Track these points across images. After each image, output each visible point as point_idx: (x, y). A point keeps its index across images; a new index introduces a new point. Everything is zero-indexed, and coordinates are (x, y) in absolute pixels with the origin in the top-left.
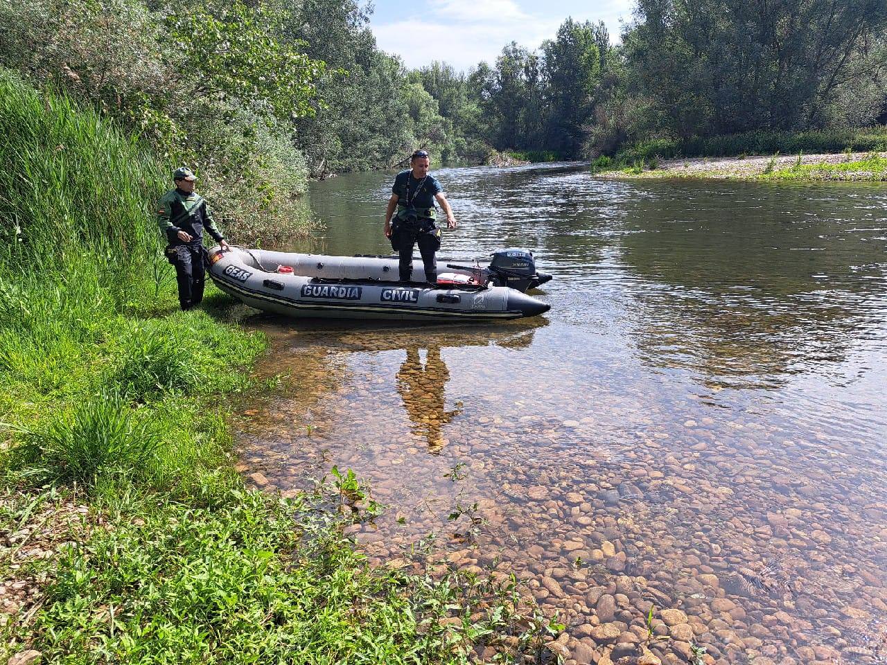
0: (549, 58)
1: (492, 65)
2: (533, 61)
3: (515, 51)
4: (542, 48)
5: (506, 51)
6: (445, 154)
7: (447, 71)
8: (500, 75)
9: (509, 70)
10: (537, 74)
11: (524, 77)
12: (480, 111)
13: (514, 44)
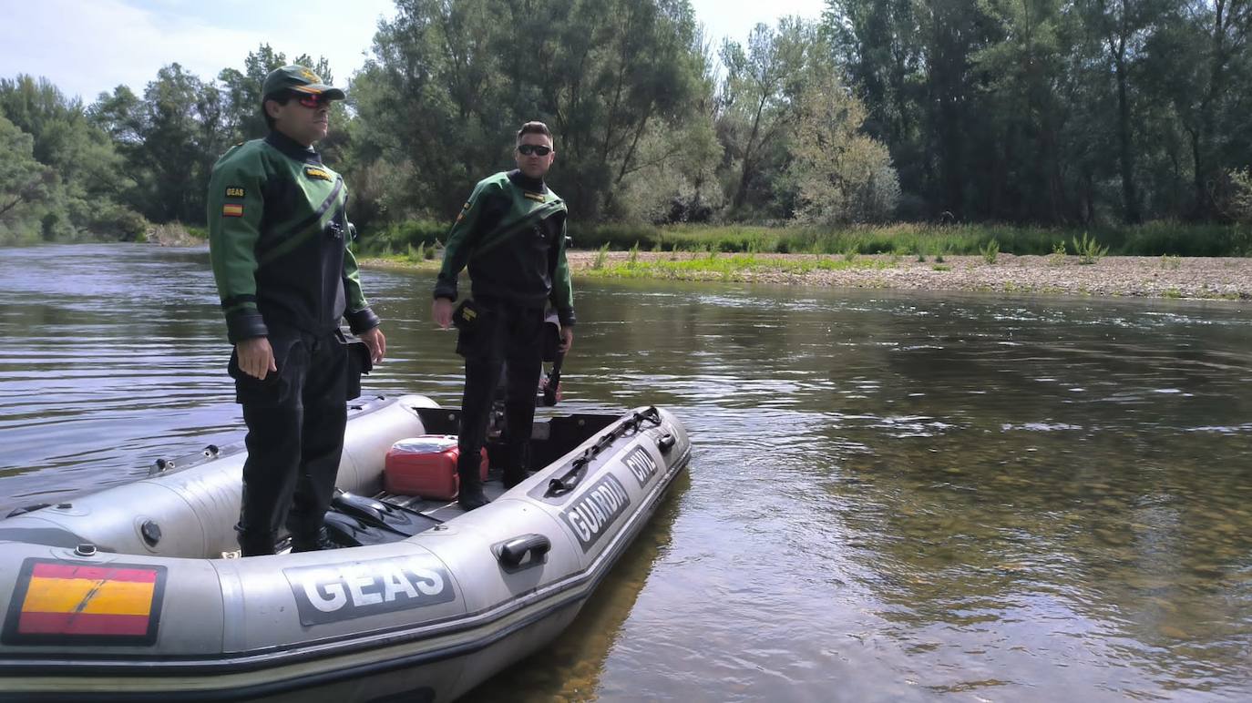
0: (235, 95)
1: (139, 93)
2: (212, 95)
3: (180, 77)
4: (223, 79)
5: (163, 73)
6: (49, 222)
7: (49, 93)
8: (155, 110)
9: (169, 102)
10: (218, 115)
11: (197, 117)
12: (119, 158)
13: (176, 66)
